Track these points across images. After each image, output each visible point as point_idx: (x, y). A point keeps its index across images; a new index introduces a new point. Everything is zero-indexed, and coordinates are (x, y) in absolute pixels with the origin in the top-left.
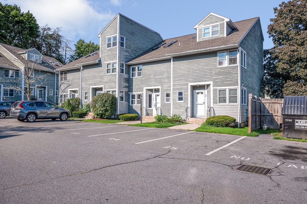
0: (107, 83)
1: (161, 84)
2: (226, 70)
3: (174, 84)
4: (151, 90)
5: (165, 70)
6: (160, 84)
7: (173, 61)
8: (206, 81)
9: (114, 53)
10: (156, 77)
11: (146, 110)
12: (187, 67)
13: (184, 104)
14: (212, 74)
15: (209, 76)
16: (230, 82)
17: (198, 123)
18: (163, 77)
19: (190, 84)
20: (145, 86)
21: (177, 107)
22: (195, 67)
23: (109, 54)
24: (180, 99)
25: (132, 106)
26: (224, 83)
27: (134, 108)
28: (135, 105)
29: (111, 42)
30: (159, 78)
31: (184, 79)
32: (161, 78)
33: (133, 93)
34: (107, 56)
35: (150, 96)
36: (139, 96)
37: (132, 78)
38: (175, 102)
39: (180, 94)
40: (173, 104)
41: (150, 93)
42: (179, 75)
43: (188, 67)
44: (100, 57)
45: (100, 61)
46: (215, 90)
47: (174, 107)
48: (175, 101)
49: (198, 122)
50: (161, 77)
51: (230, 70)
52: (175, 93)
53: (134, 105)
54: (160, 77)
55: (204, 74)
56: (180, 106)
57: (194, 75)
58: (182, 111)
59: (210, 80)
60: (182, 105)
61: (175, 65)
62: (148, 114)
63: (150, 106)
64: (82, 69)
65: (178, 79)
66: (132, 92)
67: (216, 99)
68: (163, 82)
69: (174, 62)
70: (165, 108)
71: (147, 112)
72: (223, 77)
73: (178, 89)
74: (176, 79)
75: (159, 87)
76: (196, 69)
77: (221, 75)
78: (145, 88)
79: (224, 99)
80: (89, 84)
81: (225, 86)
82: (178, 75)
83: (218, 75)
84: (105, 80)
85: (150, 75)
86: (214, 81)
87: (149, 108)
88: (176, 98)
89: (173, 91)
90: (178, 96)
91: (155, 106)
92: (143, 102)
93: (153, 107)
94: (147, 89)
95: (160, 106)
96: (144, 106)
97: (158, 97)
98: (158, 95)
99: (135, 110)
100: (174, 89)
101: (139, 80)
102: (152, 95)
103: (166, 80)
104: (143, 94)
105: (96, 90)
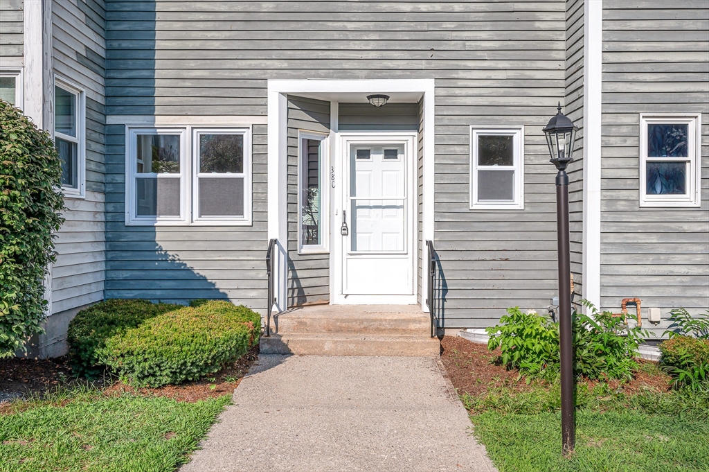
1: (434, 64)
4: (315, 107)
6: (423, 65)
10: (384, 7)
11: (290, 263)
18: (456, 7)
20: (281, 74)
21: (642, 239)
24: (666, 179)
25: (151, 229)
27: (165, 246)
28: (184, 218)
31: (699, 25)
32: (434, 18)
33: (160, 121)
35: (312, 148)
36: (221, 152)
38: (621, 206)
40: (610, 217)
41: (312, 129)
47: (612, 238)
48: (623, 194)
52: (624, 130)
53: (162, 221)
54: (423, 7)
56: (665, 224)
58: (683, 270)
60: (686, 227)
62: (300, 289)
63: (312, 234)
65: (644, 25)
66: (149, 110)
68: (452, 45)
70: (476, 246)
71: (295, 278)
73: (648, 102)
74: (634, 25)
75: (425, 87)
78: (277, 88)
87: (307, 249)
88: (633, 173)
89: (610, 119)
90: (644, 157)
91: (350, 230)
92: (260, 200)
93: (332, 241)
94: (292, 98)
95: (429, 234)
96: (275, 229)
97: (361, 163)
98: (363, 153)
99: (181, 268)
100: (610, 102)
101: (222, 16)
102: (325, 145)
103: (485, 39)
104: (260, 133)
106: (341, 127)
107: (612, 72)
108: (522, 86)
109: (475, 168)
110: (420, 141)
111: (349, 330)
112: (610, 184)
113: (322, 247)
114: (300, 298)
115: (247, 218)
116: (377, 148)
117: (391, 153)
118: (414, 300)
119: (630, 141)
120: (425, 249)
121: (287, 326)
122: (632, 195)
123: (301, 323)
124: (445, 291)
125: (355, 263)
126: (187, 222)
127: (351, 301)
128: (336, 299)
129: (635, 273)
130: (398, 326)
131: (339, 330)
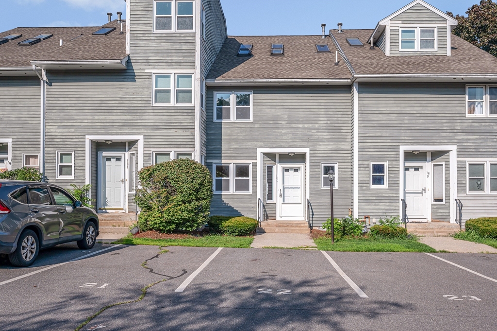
0: (155, 129)
1: (309, 143)
2: (483, 124)
3: (361, 144)
4: (272, 156)
5: (322, 110)
6: (306, 143)
7: (360, 92)
8: (441, 143)
9: (184, 48)
10: (294, 125)
11: (264, 206)
12: (396, 109)
13: (388, 191)
14: (455, 131)
15: (448, 134)
16: (492, 150)
17: (436, 234)
18: (317, 125)
19: (403, 148)
20: (261, 147)
21: (371, 198)
22: (415, 112)
23: (166, 48)
24: (378, 180)
25: (221, 195)
26: (481, 150)
27: (225, 200)
28: (230, 192)
29: (173, 15)
30: (304, 129)
31: (387, 135)
32: (309, 129)
33: (223, 161)
34: (157, 52)
35: (270, 169)
36: (242, 171)
37: (219, 121)
38: (364, 188)
39: (378, 169)
40: (361, 192)
41: (270, 162)
42: (375, 125)
43: (399, 108)
44: (128, 52)
45: (128, 63)
46: (461, 166)
47: (362, 198)
48: (365, 185)
49: (437, 232)
50: (310, 125)
51: (492, 124)
52: (365, 166)
53: (224, 192)
54: (306, 125)
55: (437, 128)
56: (378, 195)
57: (413, 128)
58: (383, 207)
59: (452, 143)
60: (384, 195)
61: (365, 102)
62: (267, 214)
63: (270, 197)
64: (45, 78)
65: (371, 135)
66: (220, 158)
67: (464, 182)
68: (315, 138)
69: (362, 95)
70: (323, 201)
71: (265, 211)
72: (478, 137)
73: (372, 157)
74: (368, 135)
75: (307, 150)
76: (418, 115)
77: (473, 133)
78: (260, 151)
79: (479, 183)
80: (77, 129)
81: (483, 155)
82: (372, 125)
83: (468, 133)
84: (150, 120)
85: (275, 118)
86: (459, 143)
87: (269, 202)
88: (368, 179)
89: (361, 163)
90: (371, 174)
91: (283, 196)
92: (255, 186)
93: (277, 199)
94: (264, 154)
95: (308, 197)
96: (259, 195)
97: (286, 173)
98: (287, 170)
99: (230, 207)
100: (361, 157)
101: (243, 129)
102: (274, 168)
103: (325, 135)
104: (255, 165)
105: (98, 146)
106: (279, 162)
107: (361, 148)
108: (337, 150)
109: (323, 176)
110: (305, 165)
111: (283, 226)
112: (361, 182)
113: (274, 201)
114: (266, 217)
115: (250, 191)
116: (291, 169)
117: (296, 170)
118: (303, 219)
119: (367, 169)
120: (307, 201)
121: (263, 225)
122: (367, 185)
123: (268, 224)
124: (313, 215)
125: (284, 206)
126: (232, 193)
127: (283, 219)
128: (278, 218)
129: (369, 208)
130: (298, 225)
131: (280, 226)
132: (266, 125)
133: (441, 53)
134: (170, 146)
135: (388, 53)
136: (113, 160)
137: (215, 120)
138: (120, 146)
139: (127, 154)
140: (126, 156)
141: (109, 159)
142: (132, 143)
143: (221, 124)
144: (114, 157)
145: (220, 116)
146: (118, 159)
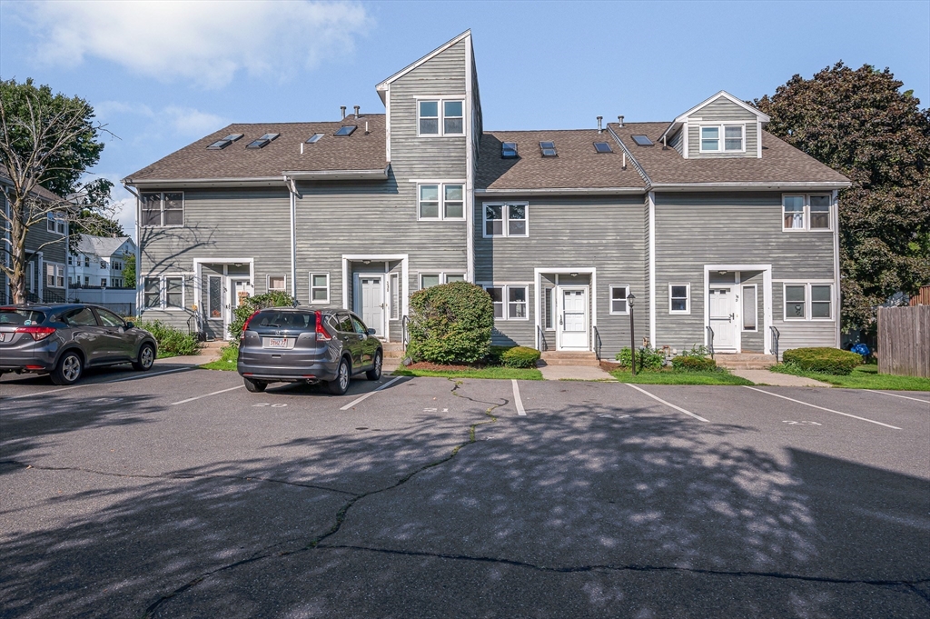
0: (421, 247)
1: (596, 262)
2: (803, 240)
3: (658, 263)
4: (550, 277)
5: (611, 224)
6: (592, 262)
7: (656, 203)
8: (752, 262)
9: (453, 154)
10: (577, 241)
11: (543, 334)
12: (699, 222)
13: (690, 318)
14: (770, 248)
15: (761, 252)
16: (813, 270)
17: (748, 367)
18: (604, 241)
19: (708, 268)
20: (539, 266)
21: (670, 326)
22: (721, 226)
23: (432, 154)
24: (679, 305)
25: (493, 322)
26: (801, 270)
27: (497, 328)
28: (504, 318)
29: (439, 117)
30: (589, 245)
31: (689, 252)
32: (596, 246)
33: (495, 283)
34: (422, 159)
35: (548, 291)
36: (517, 294)
37: (489, 236)
38: (662, 314)
39: (679, 291)
40: (659, 318)
41: (549, 284)
42: (675, 241)
43: (703, 222)
44: (388, 160)
45: (390, 172)
46: (777, 288)
47: (659, 325)
48: (663, 310)
49: (750, 364)
50: (597, 241)
51: (814, 240)
52: (663, 288)
53: (496, 319)
54: (591, 241)
55: (748, 244)
56: (679, 321)
57: (719, 245)
58: (684, 336)
59: (767, 262)
60: (686, 321)
61: (662, 215)
62: (547, 344)
63: (549, 325)
64: (294, 190)
65: (670, 252)
66: (491, 279)
67: (780, 307)
68: (602, 255)
69: (659, 207)
70: (613, 329)
71: (544, 340)
72: (797, 255)
73: (672, 279)
74: (666, 252)
75: (593, 270)
76: (725, 229)
77: (791, 250)
78: (538, 271)
79: (798, 308)
80: (332, 248)
81: (802, 277)
82: (671, 241)
83: (785, 250)
84: (415, 237)
85: (556, 233)
86: (774, 262)
87: (548, 329)
88: (666, 303)
89: (658, 285)
90: (671, 297)
91: (563, 322)
92: (532, 312)
93: (556, 326)
94: (542, 274)
95: (594, 324)
96: (537, 322)
97: (566, 296)
98: (567, 293)
99: (503, 336)
100: (658, 279)
101: (517, 245)
102: (553, 290)
103: (614, 253)
104: (532, 287)
105: (355, 266)
106: (559, 284)
107: (659, 268)
108: (628, 270)
109: (611, 300)
110: (590, 289)
111: (566, 358)
112: (658, 307)
113: (553, 329)
114: (546, 348)
115: (527, 318)
116: (573, 291)
117: (578, 293)
118: (588, 349)
119: (665, 292)
120: (593, 329)
121: (543, 356)
122: (666, 310)
123: (549, 355)
124: (601, 345)
125: (565, 335)
126: (505, 320)
127: (564, 349)
128: (558, 349)
129: (668, 337)
130: (584, 356)
131: (563, 358)
132: (545, 242)
133: (750, 155)
134: (438, 266)
135: (686, 155)
136: (371, 282)
137: (485, 235)
138: (379, 266)
139: (388, 276)
140: (386, 277)
141: (365, 281)
142: (394, 264)
143: (491, 239)
144: (371, 279)
145: (490, 231)
146: (377, 281)
